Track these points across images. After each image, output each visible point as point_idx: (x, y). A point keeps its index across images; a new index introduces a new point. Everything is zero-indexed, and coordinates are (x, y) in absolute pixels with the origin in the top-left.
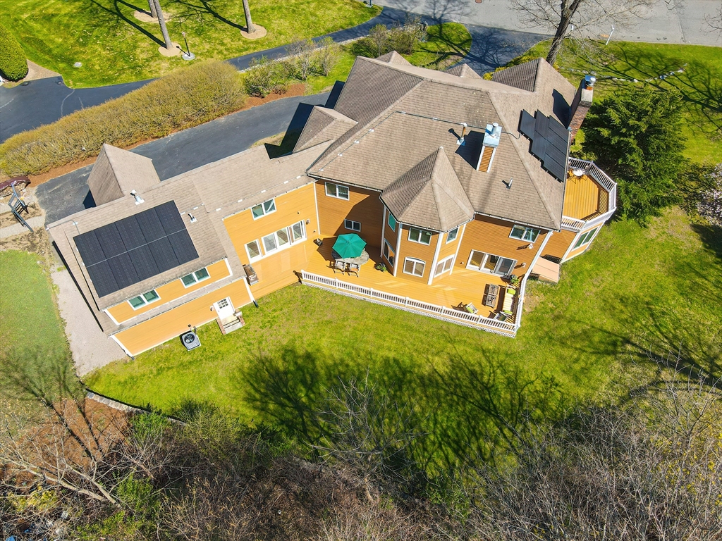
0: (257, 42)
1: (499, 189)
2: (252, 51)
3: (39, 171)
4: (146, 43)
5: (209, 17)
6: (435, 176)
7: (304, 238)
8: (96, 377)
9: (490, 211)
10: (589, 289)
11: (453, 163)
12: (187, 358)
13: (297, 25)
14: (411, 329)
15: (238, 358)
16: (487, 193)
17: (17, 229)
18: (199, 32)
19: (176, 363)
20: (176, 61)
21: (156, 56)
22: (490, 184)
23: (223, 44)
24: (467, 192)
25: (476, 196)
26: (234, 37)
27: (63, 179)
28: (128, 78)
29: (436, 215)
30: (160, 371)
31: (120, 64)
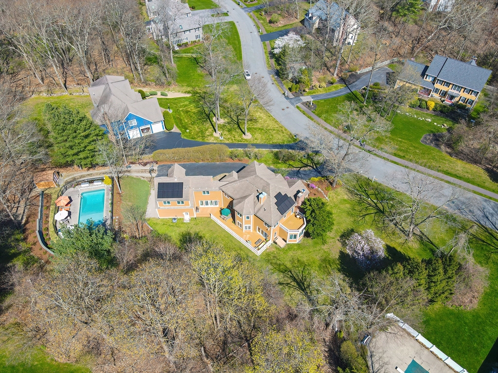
0: (246, 140)
1: (262, 210)
2: (242, 142)
3: (161, 161)
4: (211, 129)
5: (236, 126)
6: (246, 200)
7: (218, 206)
8: (149, 220)
9: (258, 215)
10: (291, 253)
11: (254, 199)
12: (172, 224)
13: (264, 137)
14: (232, 241)
15: (183, 230)
16: (259, 210)
17: (148, 175)
18: (229, 131)
19: (168, 224)
20: (217, 138)
21: (212, 135)
22: (261, 208)
23: (234, 137)
24: (254, 207)
25: (256, 209)
26: (240, 136)
27: (166, 165)
28: (199, 140)
29: (242, 210)
30: (164, 224)
31: (200, 134)
